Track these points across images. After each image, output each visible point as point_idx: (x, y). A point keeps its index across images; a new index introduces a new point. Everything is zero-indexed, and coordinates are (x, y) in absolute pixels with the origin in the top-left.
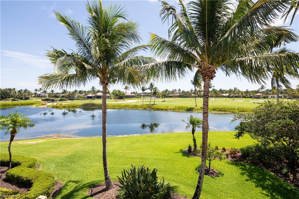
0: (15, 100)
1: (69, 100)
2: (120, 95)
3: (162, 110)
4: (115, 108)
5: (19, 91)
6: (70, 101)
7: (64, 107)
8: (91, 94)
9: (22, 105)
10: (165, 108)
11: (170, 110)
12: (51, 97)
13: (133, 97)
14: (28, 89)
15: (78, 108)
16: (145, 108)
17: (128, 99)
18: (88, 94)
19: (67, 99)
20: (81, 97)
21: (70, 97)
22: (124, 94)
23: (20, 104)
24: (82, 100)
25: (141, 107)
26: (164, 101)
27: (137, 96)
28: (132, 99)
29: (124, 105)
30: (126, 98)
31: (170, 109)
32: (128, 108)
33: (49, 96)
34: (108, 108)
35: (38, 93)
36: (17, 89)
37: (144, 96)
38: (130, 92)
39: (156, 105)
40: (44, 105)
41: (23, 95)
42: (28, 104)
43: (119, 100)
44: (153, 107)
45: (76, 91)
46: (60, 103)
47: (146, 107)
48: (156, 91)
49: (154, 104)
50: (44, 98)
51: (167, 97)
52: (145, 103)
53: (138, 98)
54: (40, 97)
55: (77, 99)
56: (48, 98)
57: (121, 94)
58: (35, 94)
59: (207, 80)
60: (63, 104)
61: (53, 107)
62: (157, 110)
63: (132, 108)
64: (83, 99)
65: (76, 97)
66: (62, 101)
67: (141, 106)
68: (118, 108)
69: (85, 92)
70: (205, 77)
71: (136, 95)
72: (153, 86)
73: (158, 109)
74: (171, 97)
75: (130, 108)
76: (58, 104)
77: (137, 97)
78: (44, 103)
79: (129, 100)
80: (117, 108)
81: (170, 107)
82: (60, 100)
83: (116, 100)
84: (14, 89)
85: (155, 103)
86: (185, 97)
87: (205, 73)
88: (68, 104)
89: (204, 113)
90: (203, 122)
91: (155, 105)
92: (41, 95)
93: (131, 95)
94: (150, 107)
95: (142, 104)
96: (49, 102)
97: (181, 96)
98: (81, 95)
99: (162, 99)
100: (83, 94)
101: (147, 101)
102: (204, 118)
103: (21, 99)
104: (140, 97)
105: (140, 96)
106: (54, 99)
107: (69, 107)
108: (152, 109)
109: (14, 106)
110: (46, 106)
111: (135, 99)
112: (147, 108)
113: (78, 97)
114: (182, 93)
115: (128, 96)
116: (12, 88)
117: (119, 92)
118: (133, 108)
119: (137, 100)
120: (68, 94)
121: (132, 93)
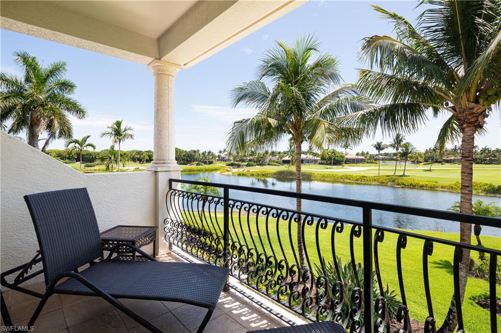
0: (199, 165)
1: (257, 165)
2: (334, 159)
3: (422, 187)
4: (326, 179)
5: (203, 154)
6: (259, 166)
7: (252, 175)
8: (288, 156)
9: (206, 170)
10: (430, 184)
11: (441, 189)
12: (237, 161)
13: (361, 161)
14: (212, 151)
15: (270, 177)
16: (384, 183)
17: (350, 165)
18: (283, 157)
19: (256, 164)
20: (274, 161)
21: (260, 161)
22: (343, 157)
23: (204, 169)
24: (275, 165)
25: (375, 181)
26: (430, 170)
27: (369, 159)
28: (358, 164)
29: (342, 175)
30: (346, 163)
31: (442, 187)
32: (349, 181)
33: (234, 160)
34: (314, 180)
35: (223, 155)
36: (201, 152)
37: (383, 160)
38: (355, 153)
39: (408, 177)
40: (229, 171)
41: (207, 158)
42: (212, 170)
43: (333, 167)
44: (400, 181)
45: (267, 152)
46: (247, 169)
47: (386, 180)
48: (408, 150)
49: (404, 175)
50: (228, 163)
51: (440, 162)
52: (383, 173)
53: (371, 163)
54: (224, 160)
55: (268, 165)
56: (232, 162)
57: (337, 156)
58: (219, 156)
59: (467, 129)
60: (251, 171)
61: (239, 175)
62: (411, 188)
63: (357, 180)
64: (277, 164)
65: (267, 161)
66: (250, 166)
67: (375, 178)
68: (331, 179)
69: (279, 153)
70: (463, 125)
71: (366, 157)
72: (401, 141)
73: (413, 186)
74: (448, 161)
75: (353, 181)
76: (244, 170)
77: (369, 161)
78: (229, 169)
79: (352, 166)
80: (329, 179)
81: (441, 183)
82: (248, 165)
83: (328, 166)
84: (198, 151)
85: (406, 174)
86: (491, 162)
87: (462, 118)
88: (257, 170)
89: (463, 186)
90: (461, 202)
91: (404, 177)
92: (225, 159)
93: (357, 157)
94: (393, 181)
95: (378, 175)
96: (234, 168)
97: (478, 160)
98: (274, 158)
99: (427, 166)
100: (277, 157)
101: (387, 169)
102: (463, 195)
103: (205, 163)
104: (374, 162)
105: (375, 160)
106: (240, 163)
107: (258, 175)
108: (399, 184)
109: (198, 172)
110: (231, 173)
111: (364, 165)
112: (387, 183)
113: (270, 160)
114: (481, 154)
115: (350, 159)
116: (196, 150)
117: (333, 153)
118: (359, 182)
119: (367, 166)
120: (256, 156)
121: (357, 154)
